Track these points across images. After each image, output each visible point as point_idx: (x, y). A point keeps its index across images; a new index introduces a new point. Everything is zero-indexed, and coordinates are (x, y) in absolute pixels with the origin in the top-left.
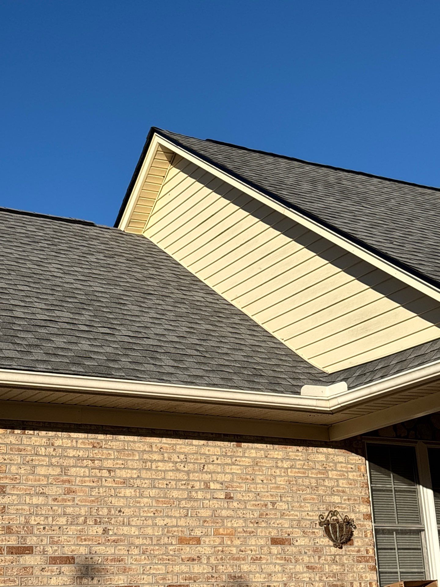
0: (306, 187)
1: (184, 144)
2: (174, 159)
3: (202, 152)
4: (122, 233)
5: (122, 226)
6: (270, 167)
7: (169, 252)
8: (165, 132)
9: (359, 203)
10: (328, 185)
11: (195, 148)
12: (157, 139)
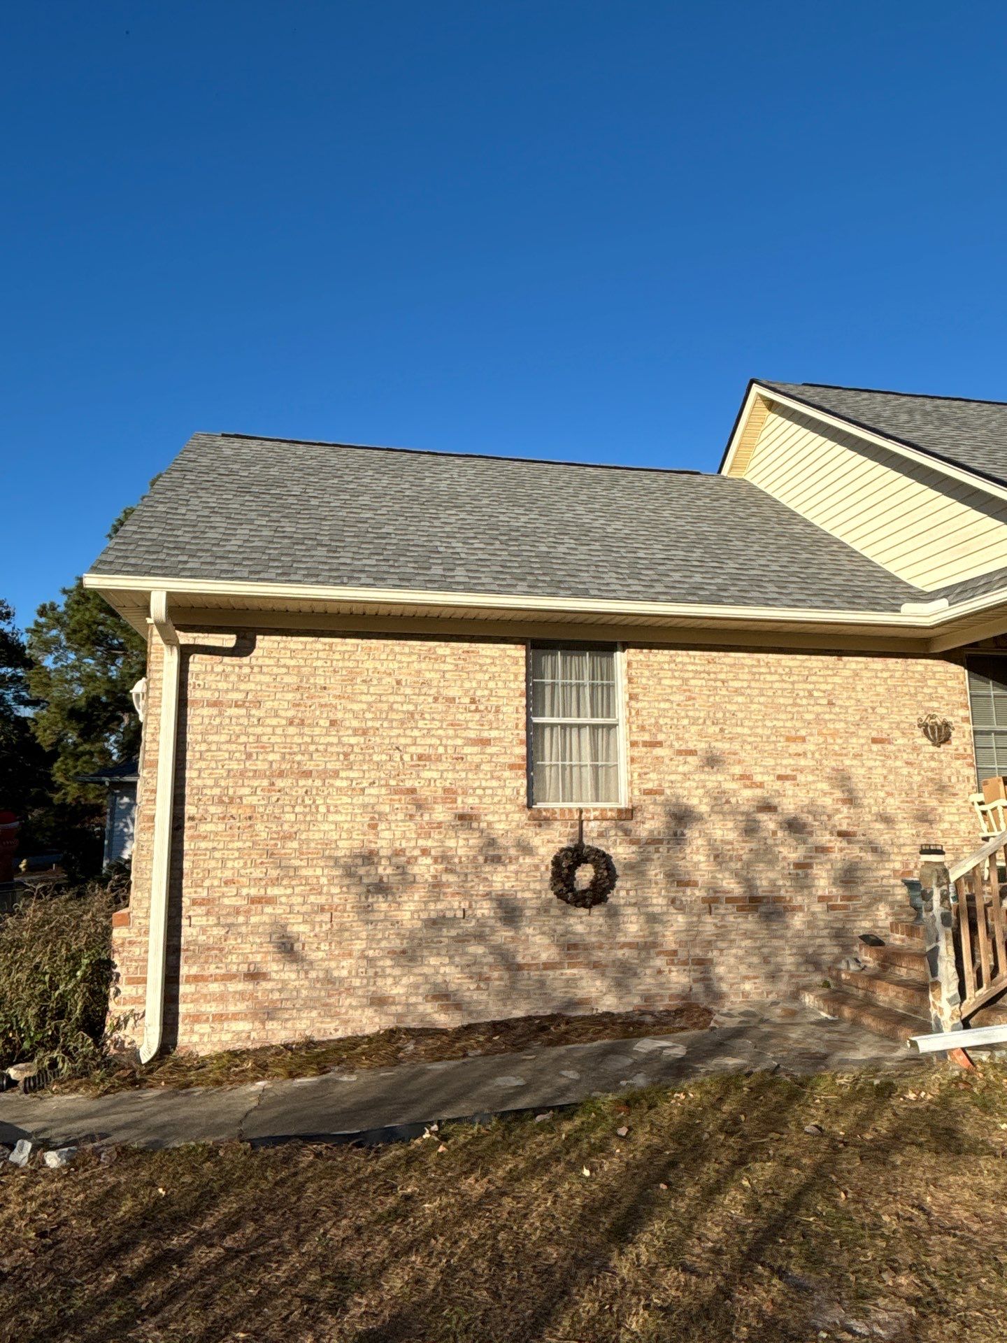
0: (904, 417)
1: (782, 390)
2: (772, 405)
3: (800, 396)
4: (725, 479)
5: (724, 472)
6: (865, 402)
7: (768, 491)
8: (764, 382)
9: (957, 428)
10: (926, 414)
11: (792, 393)
12: (756, 389)
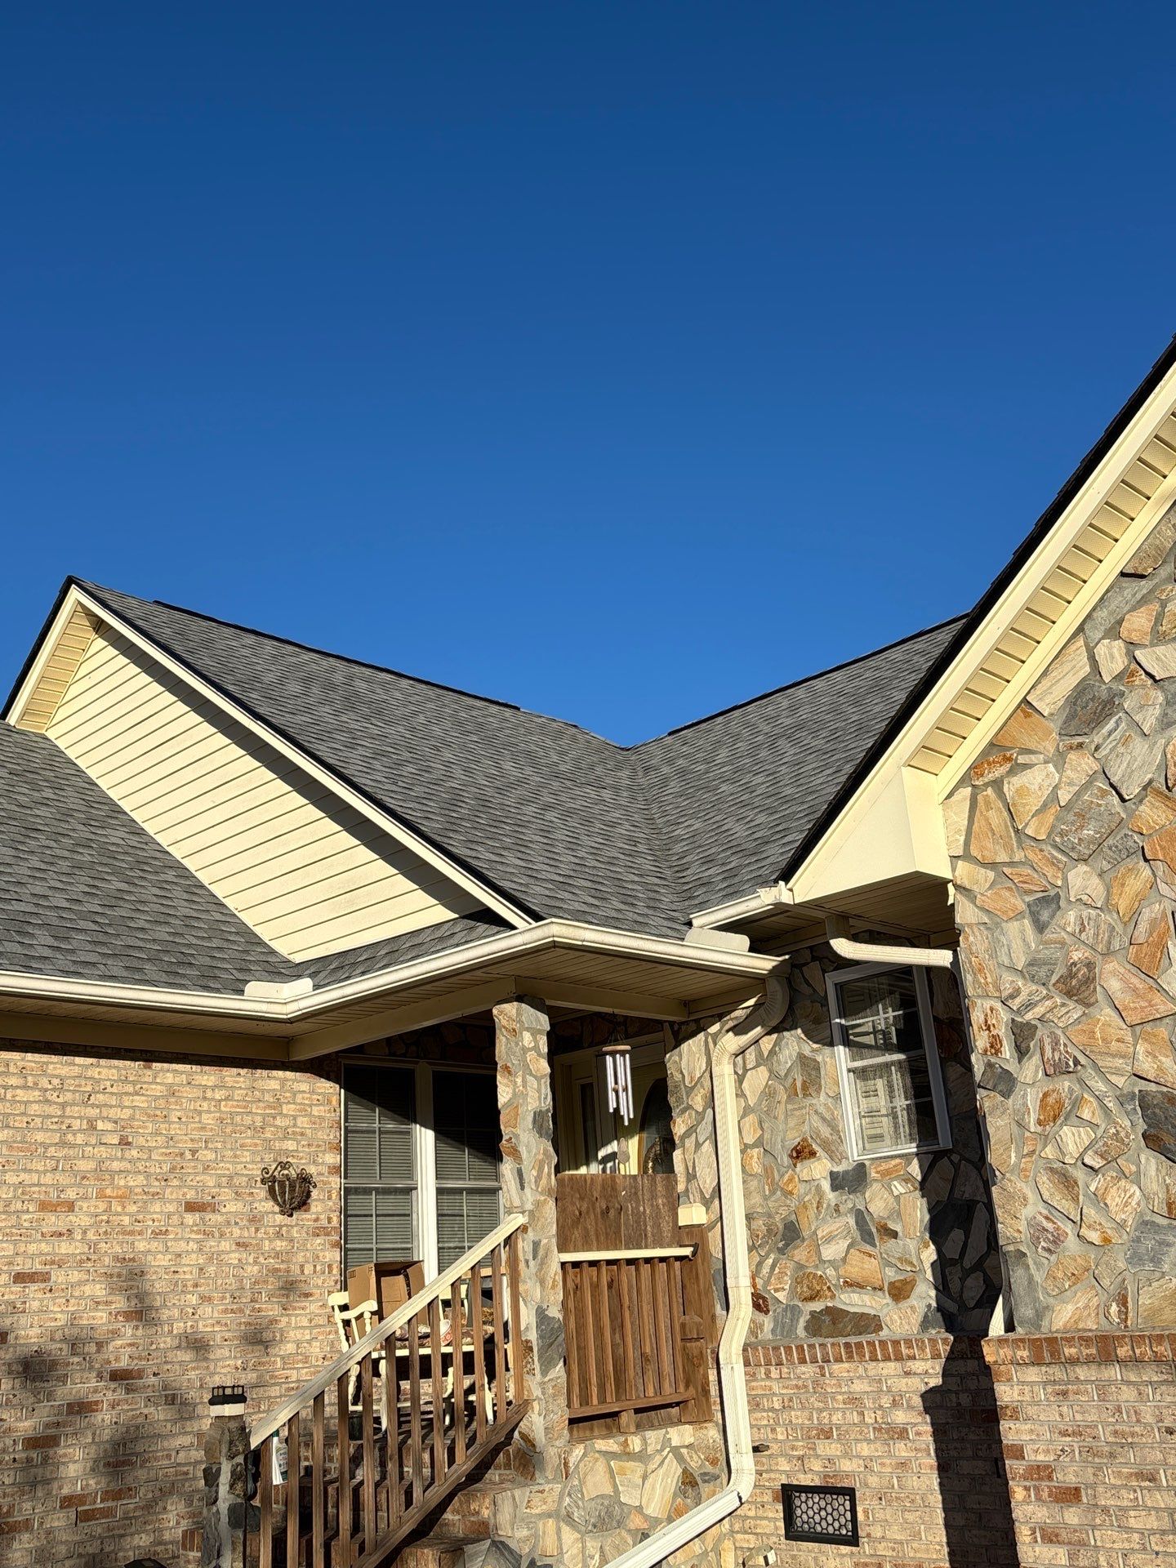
0: (294, 687)
1: (115, 606)
2: (99, 626)
3: (140, 623)
4: (10, 729)
5: (12, 719)
6: (245, 652)
7: (82, 763)
8: (89, 586)
9: (367, 718)
10: (330, 686)
11: (130, 615)
12: (75, 594)
